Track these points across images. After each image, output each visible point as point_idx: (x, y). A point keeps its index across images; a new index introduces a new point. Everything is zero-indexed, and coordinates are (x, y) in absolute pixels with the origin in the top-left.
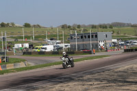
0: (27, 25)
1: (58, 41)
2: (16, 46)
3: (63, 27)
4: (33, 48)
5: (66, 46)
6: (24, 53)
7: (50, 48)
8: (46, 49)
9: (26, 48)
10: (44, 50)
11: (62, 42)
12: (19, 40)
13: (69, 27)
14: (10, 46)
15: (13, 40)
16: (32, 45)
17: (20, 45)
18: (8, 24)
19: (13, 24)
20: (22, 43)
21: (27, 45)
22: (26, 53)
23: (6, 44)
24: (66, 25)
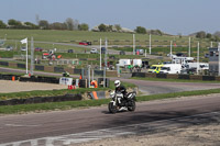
0: (140, 31)
1: (189, 58)
2: (122, 62)
3: (199, 35)
4: (149, 67)
5: (202, 67)
6: (134, 75)
7: (175, 68)
8: (168, 69)
9: (137, 67)
10: (165, 71)
11: (195, 61)
12: (127, 53)
13: (208, 36)
14: (112, 62)
15: (118, 52)
16: (147, 63)
17: (128, 62)
18: (111, 27)
19: (118, 27)
20: (131, 57)
21: (139, 62)
22: (137, 74)
23: (106, 59)
24: (203, 32)
